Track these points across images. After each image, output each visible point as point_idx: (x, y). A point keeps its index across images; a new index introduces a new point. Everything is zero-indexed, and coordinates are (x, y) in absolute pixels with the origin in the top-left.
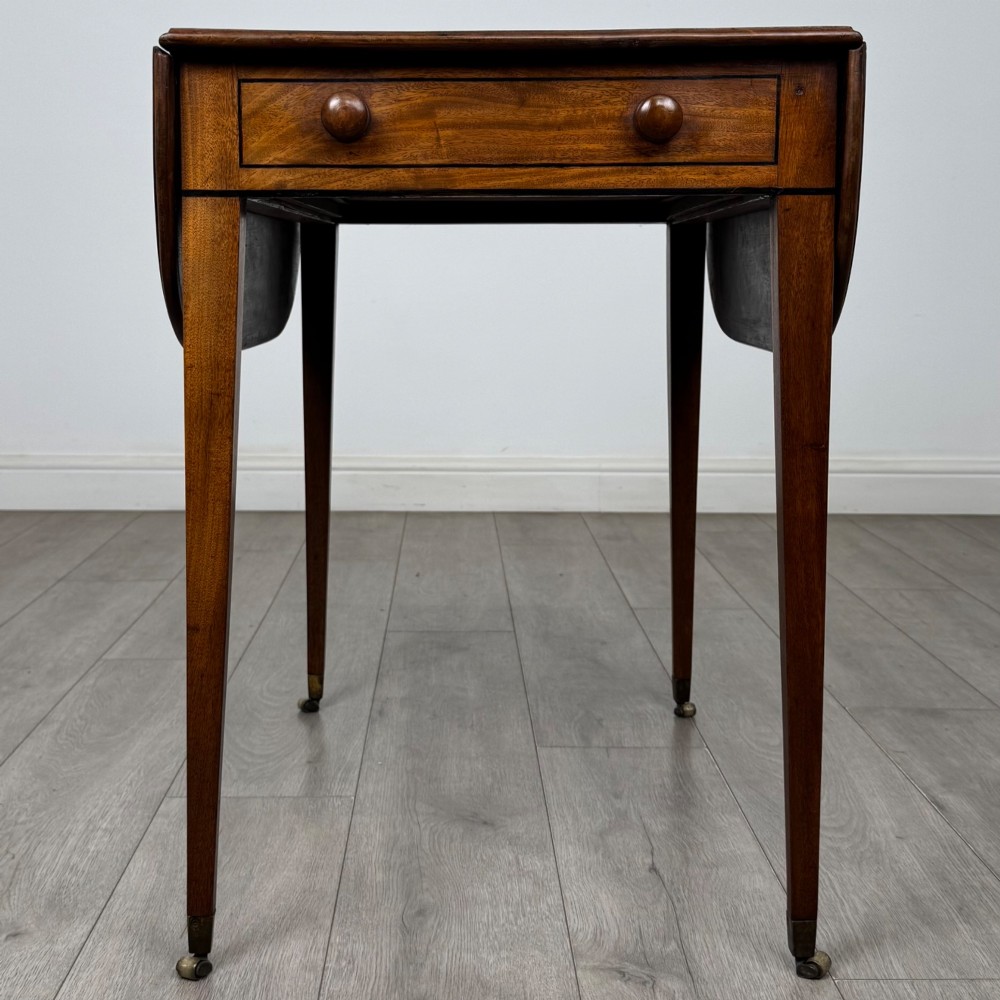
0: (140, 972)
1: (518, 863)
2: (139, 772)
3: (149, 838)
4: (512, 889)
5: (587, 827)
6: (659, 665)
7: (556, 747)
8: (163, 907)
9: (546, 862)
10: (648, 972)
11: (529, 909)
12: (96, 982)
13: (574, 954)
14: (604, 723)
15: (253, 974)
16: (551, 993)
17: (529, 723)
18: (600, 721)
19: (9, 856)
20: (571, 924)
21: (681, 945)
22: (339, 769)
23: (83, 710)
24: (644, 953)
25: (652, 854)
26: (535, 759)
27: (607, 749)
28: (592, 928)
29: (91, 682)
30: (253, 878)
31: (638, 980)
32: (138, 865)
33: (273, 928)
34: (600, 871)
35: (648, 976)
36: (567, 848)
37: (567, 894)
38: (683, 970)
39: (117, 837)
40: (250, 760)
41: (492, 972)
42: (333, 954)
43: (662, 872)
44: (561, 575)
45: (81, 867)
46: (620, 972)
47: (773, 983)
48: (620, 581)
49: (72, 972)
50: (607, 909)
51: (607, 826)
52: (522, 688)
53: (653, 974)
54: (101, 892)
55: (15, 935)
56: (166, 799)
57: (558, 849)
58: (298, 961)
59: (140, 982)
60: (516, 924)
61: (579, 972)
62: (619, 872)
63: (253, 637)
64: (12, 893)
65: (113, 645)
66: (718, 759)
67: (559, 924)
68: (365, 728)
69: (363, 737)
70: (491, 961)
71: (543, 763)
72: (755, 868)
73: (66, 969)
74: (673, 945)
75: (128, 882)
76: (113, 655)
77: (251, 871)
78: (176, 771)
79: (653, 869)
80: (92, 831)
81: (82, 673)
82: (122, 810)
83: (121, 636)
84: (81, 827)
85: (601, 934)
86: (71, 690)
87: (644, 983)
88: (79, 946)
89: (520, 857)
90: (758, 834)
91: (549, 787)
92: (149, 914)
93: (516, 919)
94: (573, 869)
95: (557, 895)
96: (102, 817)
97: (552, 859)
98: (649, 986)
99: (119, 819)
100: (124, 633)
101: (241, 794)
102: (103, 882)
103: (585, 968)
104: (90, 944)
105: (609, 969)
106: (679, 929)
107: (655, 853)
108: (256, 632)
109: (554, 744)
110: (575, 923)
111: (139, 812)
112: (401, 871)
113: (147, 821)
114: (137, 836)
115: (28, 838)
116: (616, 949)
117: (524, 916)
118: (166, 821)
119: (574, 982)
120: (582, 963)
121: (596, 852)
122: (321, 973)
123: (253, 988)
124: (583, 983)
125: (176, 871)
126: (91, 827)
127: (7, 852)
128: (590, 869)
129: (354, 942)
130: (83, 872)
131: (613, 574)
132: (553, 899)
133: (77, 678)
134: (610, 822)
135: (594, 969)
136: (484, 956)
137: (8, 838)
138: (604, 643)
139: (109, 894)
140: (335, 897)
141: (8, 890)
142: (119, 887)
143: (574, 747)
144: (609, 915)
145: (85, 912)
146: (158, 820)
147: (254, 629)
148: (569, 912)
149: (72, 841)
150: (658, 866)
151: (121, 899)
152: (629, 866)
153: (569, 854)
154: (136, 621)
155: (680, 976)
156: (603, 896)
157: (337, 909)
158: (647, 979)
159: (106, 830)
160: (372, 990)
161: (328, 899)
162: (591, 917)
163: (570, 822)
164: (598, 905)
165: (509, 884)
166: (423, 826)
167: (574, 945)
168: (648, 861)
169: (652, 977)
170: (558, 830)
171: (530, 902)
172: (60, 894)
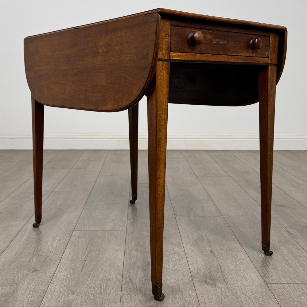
0: (71, 282)
1: (173, 249)
2: (66, 223)
3: (70, 242)
4: (173, 257)
5: (192, 239)
6: (206, 192)
7: (181, 216)
8: (76, 262)
9: (181, 249)
10: (213, 282)
11: (178, 263)
12: (59, 285)
13: (192, 277)
14: (193, 209)
15: (102, 282)
16: (187, 288)
17: (172, 209)
18: (192, 208)
19: (32, 248)
20: (190, 268)
21: (222, 274)
22: (121, 222)
23: (49, 205)
24: (212, 276)
25: (211, 247)
26: (175, 219)
27: (195, 216)
28: (196, 269)
29: (51, 197)
30: (100, 254)
31: (211, 284)
32: (68, 250)
33: (107, 269)
34: (197, 252)
35: (214, 283)
36: (187, 245)
37: (188, 259)
38: (223, 281)
39: (61, 242)
40: (96, 220)
41: (170, 282)
42: (124, 277)
43: (214, 252)
44: (177, 167)
45: (52, 251)
46: (206, 282)
47: (249, 285)
48: (193, 169)
49: (52, 282)
50: (200, 263)
51: (197, 239)
52: (169, 199)
53: (215, 282)
54: (58, 258)
55: (35, 271)
56: (74, 231)
57: (184, 246)
58: (115, 279)
59: (71, 285)
60: (175, 268)
61: (194, 282)
62: (202, 252)
63: (94, 185)
64: (33, 258)
65: (56, 187)
66: (226, 219)
67: (187, 268)
68: (127, 210)
69: (127, 213)
70: (169, 279)
71: (177, 220)
72: (240, 251)
73: (50, 281)
74: (220, 274)
75: (65, 255)
76: (57, 189)
77: (99, 252)
78: (76, 223)
79: (211, 251)
80: (54, 240)
81: (49, 195)
82: (62, 234)
83: (58, 184)
84: (51, 239)
85: (199, 271)
86: (46, 200)
87: (213, 285)
88: (53, 274)
89: (174, 248)
90: (240, 241)
91: (180, 228)
92: (72, 264)
93: (175, 266)
94: (189, 252)
95: (186, 259)
96: (57, 236)
97: (183, 248)
98: (214, 286)
99: (62, 237)
100: (59, 183)
101: (95, 230)
102: (58, 255)
103: (196, 281)
104: (56, 273)
105: (202, 281)
106: (221, 269)
107: (212, 247)
108: (95, 183)
109: (180, 215)
110: (191, 268)
111: (67, 235)
112: (141, 252)
113: (69, 237)
114: (67, 242)
115: (37, 243)
116: (204, 275)
117: (177, 265)
118: (75, 238)
119: (193, 285)
120: (194, 279)
121: (195, 246)
122: (121, 282)
123: (103, 286)
124: (196, 285)
125: (79, 252)
126: (54, 239)
127: (31, 246)
128: (194, 251)
129: (130, 273)
130: (53, 252)
131: (191, 167)
132: (185, 260)
133: (47, 196)
134: (198, 238)
135: (198, 281)
136: (167, 277)
137: (31, 242)
138: (190, 186)
139: (60, 259)
140: (123, 260)
141: (32, 258)
142: (63, 256)
143: (185, 216)
144: (201, 265)
145: (54, 264)
146: (72, 237)
147: (94, 183)
148: (190, 264)
149: (49, 243)
150: (213, 251)
151: (64, 260)
152: (205, 251)
153: (187, 247)
154: (62, 180)
155: (223, 283)
156: (199, 260)
157: (124, 263)
158: (214, 284)
159: (58, 240)
160: (136, 287)
161: (121, 260)
162: (196, 266)
163: (187, 238)
164: (197, 262)
165: (172, 256)
166: (146, 239)
167: (192, 274)
168: (210, 249)
169: (215, 283)
170: (184, 240)
171: (178, 261)
172: (47, 259)
